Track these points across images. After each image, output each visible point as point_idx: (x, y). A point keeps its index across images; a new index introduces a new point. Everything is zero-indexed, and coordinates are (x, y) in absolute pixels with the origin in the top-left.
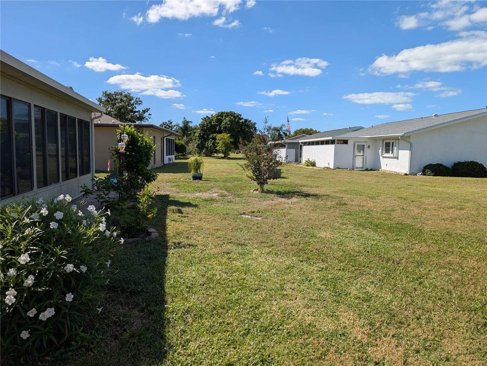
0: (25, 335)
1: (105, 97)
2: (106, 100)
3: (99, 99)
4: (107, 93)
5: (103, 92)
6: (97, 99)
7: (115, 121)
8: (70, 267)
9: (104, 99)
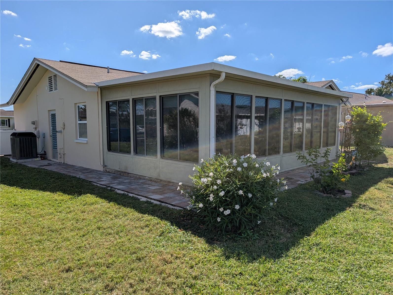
0: (219, 219)
1: (389, 80)
2: (389, 83)
3: (382, 82)
4: (390, 76)
5: (386, 75)
6: (380, 83)
7: (385, 101)
8: (241, 192)
9: (387, 81)
